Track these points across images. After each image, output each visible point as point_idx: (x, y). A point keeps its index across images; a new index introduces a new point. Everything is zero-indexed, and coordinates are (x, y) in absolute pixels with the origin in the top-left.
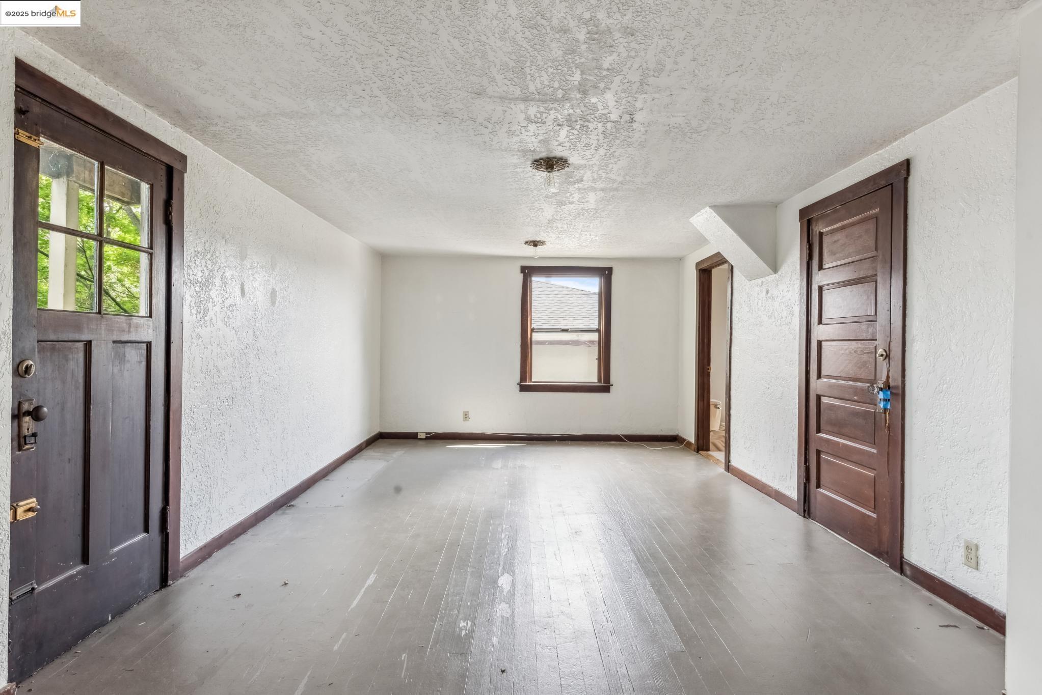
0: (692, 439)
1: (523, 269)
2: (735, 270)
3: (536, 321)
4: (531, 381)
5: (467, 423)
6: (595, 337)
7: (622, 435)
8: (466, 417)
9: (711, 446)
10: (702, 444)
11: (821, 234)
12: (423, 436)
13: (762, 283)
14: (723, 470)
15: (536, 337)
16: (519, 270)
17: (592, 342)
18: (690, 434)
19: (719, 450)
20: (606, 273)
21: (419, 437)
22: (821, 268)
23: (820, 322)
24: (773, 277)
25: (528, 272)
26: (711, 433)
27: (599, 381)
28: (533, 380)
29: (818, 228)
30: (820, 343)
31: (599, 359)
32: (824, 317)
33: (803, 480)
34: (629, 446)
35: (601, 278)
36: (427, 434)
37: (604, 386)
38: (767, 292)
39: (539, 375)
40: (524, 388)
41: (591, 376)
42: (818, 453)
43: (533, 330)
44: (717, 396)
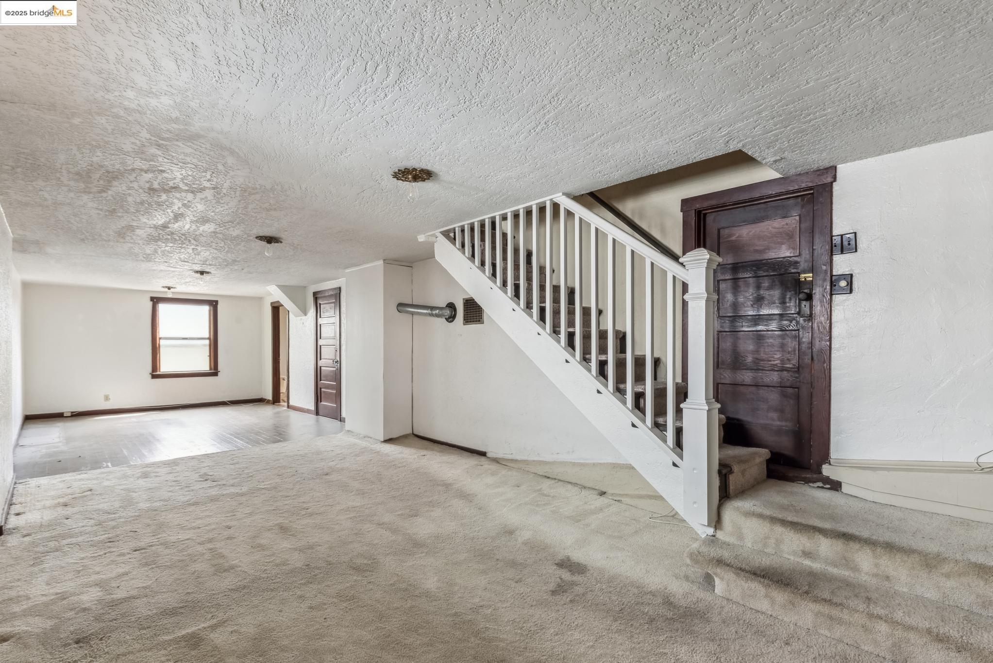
0: (271, 398)
1: (152, 299)
2: (290, 313)
3: (162, 332)
4: (160, 372)
5: (107, 402)
6: (207, 342)
7: (228, 401)
8: (107, 398)
9: (281, 401)
10: (276, 399)
11: (320, 304)
12: (69, 414)
13: (301, 319)
14: (286, 408)
15: (162, 342)
16: (149, 299)
17: (205, 345)
18: (269, 396)
19: (285, 402)
20: (214, 304)
21: (65, 415)
22: (320, 317)
23: (320, 338)
24: (304, 317)
25: (156, 301)
26: (281, 394)
27: (211, 369)
28: (161, 371)
29: (320, 301)
30: (320, 346)
31: (210, 356)
32: (322, 336)
33: (316, 401)
34: (232, 406)
35: (210, 306)
36: (72, 412)
37: (214, 372)
38: (303, 323)
39: (165, 367)
40: (154, 377)
41: (205, 367)
42: (321, 389)
43: (160, 339)
44: (283, 375)
